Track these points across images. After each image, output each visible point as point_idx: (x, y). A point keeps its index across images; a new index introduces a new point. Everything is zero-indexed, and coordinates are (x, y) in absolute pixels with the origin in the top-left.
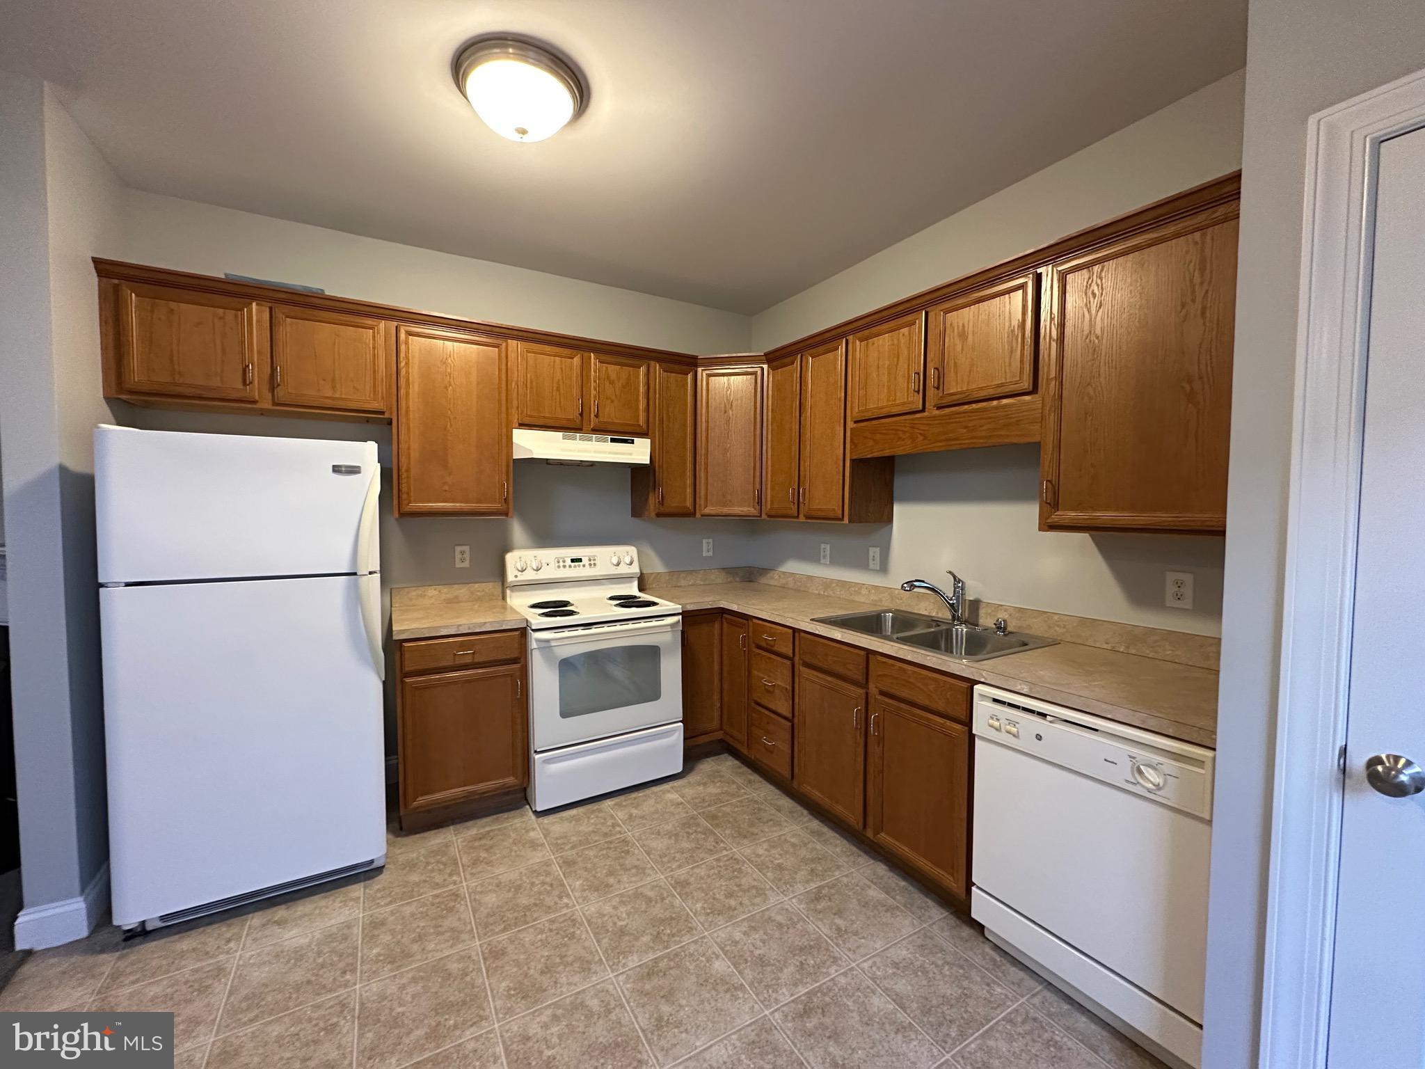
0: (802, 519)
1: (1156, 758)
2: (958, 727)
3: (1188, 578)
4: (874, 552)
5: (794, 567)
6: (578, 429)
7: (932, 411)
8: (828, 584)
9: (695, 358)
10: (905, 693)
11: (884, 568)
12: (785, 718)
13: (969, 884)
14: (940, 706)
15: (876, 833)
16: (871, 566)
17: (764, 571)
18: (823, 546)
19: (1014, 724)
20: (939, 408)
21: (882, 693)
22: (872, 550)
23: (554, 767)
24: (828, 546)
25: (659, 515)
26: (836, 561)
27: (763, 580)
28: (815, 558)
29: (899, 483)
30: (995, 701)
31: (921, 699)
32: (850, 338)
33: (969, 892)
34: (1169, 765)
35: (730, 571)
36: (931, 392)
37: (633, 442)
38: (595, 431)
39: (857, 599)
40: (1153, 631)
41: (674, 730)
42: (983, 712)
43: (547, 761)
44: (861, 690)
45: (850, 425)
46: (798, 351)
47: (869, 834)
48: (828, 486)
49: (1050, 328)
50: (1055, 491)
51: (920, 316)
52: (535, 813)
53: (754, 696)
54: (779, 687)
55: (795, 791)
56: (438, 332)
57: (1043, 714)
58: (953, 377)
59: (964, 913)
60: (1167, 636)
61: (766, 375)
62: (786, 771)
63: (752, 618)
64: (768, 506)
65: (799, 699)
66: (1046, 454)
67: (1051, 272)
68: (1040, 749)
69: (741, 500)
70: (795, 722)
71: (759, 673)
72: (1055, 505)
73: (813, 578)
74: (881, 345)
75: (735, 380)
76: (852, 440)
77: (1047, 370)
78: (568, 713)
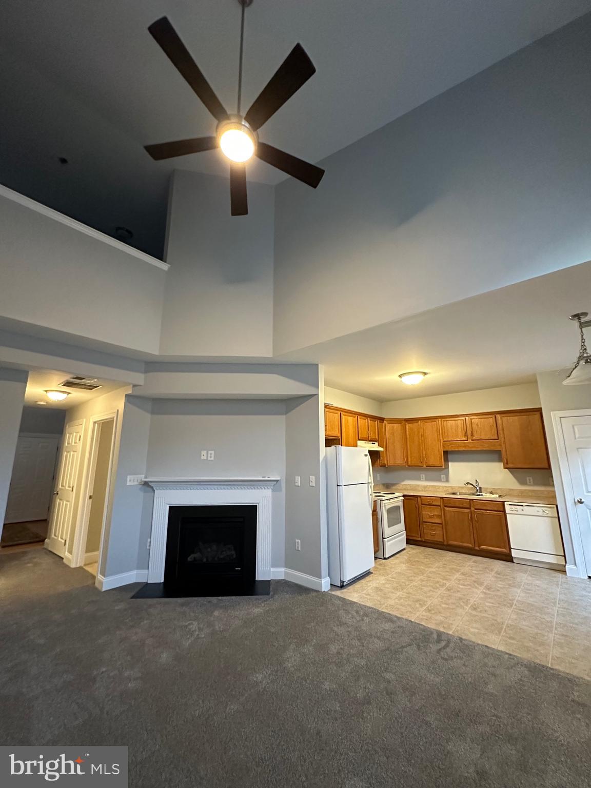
1: (546, 509)
2: (502, 513)
3: (531, 478)
4: (443, 476)
6: (366, 440)
7: (470, 440)
8: (425, 487)
9: (384, 418)
10: (485, 508)
11: (447, 480)
12: (439, 524)
13: (510, 548)
14: (496, 509)
15: (479, 547)
16: (442, 480)
18: (421, 475)
19: (516, 508)
20: (472, 440)
22: (442, 476)
23: (388, 543)
24: (424, 475)
25: (381, 466)
26: (427, 480)
28: (419, 479)
29: (450, 457)
30: (510, 505)
31: (489, 508)
32: (440, 420)
33: (510, 551)
34: (549, 509)
35: (383, 484)
36: (469, 436)
37: (374, 444)
38: (370, 441)
39: (438, 490)
40: (526, 490)
41: (404, 533)
42: (508, 508)
43: (388, 541)
44: (469, 510)
45: (442, 441)
46: (419, 420)
47: (477, 548)
48: (435, 457)
49: (500, 427)
50: (507, 460)
51: (464, 419)
52: (385, 559)
53: (424, 520)
54: (436, 515)
55: (444, 545)
56: (347, 414)
57: (522, 506)
58: (475, 433)
59: (508, 558)
60: (530, 491)
61: (405, 425)
62: (441, 540)
63: (420, 496)
64: (409, 463)
65: (445, 517)
66: (503, 453)
67: (499, 416)
68: (522, 512)
69: (399, 461)
70: (444, 524)
71: (424, 513)
72: (507, 463)
73: (418, 485)
74: (450, 423)
75: (395, 426)
76: (443, 446)
77: (501, 435)
78: (389, 527)
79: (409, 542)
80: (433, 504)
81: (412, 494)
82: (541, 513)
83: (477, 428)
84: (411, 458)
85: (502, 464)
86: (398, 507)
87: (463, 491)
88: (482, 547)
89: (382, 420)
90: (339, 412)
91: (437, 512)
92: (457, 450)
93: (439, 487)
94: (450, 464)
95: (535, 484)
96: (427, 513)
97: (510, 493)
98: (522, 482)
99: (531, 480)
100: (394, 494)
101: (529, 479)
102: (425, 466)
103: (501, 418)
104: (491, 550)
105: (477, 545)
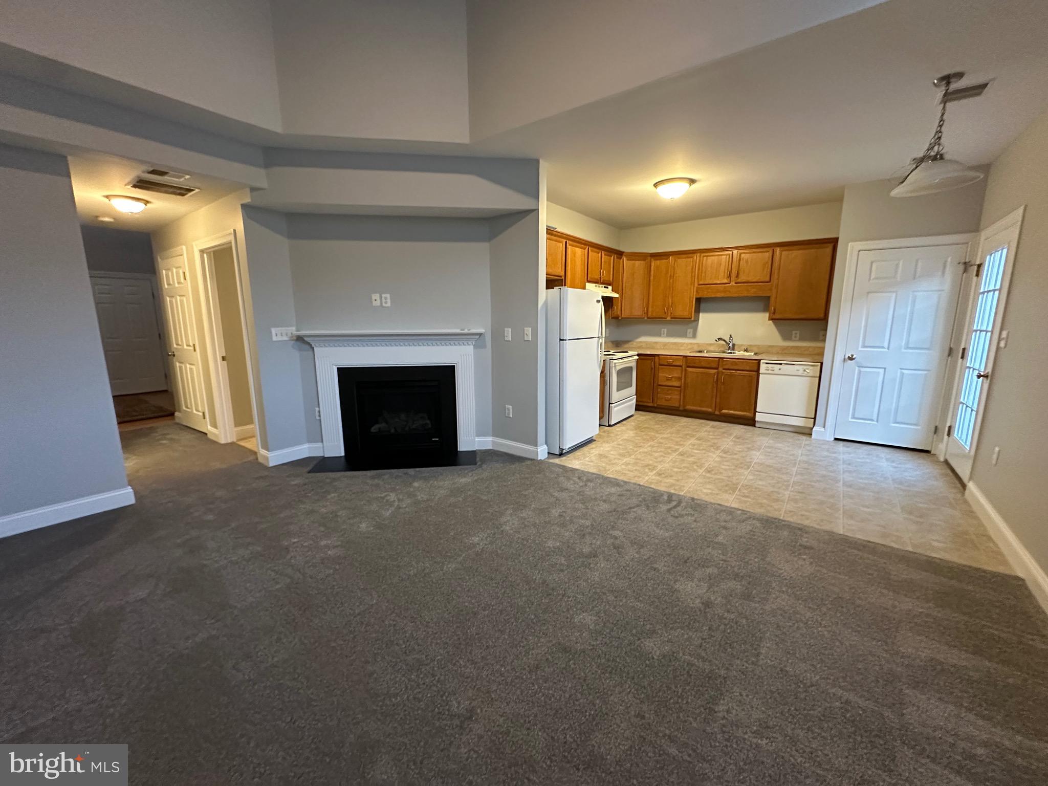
1: (808, 367)
2: (754, 373)
4: (690, 331)
5: (643, 339)
6: (597, 283)
7: (733, 283)
8: (665, 344)
9: (623, 252)
10: (734, 368)
11: (694, 336)
12: (677, 387)
13: (755, 412)
14: (748, 368)
15: (720, 410)
16: (688, 336)
17: (627, 342)
18: (663, 330)
19: (773, 367)
20: (736, 283)
21: (724, 369)
22: (689, 331)
23: (616, 409)
24: (666, 330)
25: (612, 318)
26: (669, 335)
28: (659, 335)
29: (702, 305)
30: (767, 363)
31: (741, 368)
32: (698, 254)
33: (755, 415)
34: (811, 368)
35: (613, 342)
36: (733, 277)
37: (607, 288)
40: (788, 347)
41: (634, 398)
42: (763, 367)
43: (615, 407)
44: (716, 371)
45: (696, 285)
46: (671, 255)
47: (717, 413)
48: (684, 307)
49: (776, 265)
50: (775, 310)
51: (731, 253)
52: (609, 426)
53: (660, 383)
54: (675, 377)
55: (680, 411)
56: (575, 244)
57: (781, 364)
58: (741, 274)
59: (751, 422)
60: (792, 347)
61: (651, 262)
62: (677, 405)
63: (658, 355)
64: (650, 314)
65: (685, 379)
66: (772, 300)
67: (778, 250)
68: (780, 372)
69: (638, 312)
70: (682, 388)
71: (660, 375)
72: (774, 313)
73: (656, 343)
74: (711, 260)
75: (637, 263)
76: (697, 291)
77: (775, 276)
78: (618, 390)
79: (638, 408)
80: (674, 364)
81: (649, 353)
82: (800, 373)
83: (745, 266)
84: (652, 307)
85: (767, 315)
86: (631, 368)
87: (712, 348)
88: (724, 411)
89: (620, 254)
90: (565, 241)
91: (676, 373)
92: (713, 296)
93: (682, 344)
94: (701, 315)
95: (802, 339)
96: (664, 375)
97: (769, 350)
98: (786, 337)
99: (798, 335)
100: (627, 352)
101: (796, 333)
102: (669, 318)
103: (781, 251)
104: (734, 414)
105: (717, 409)
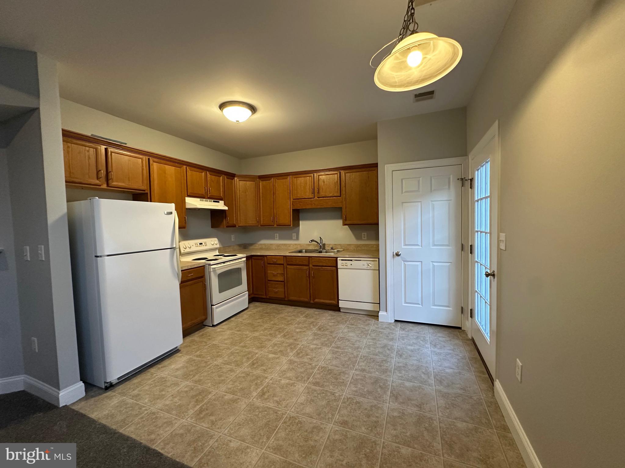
0: (275, 226)
1: (370, 262)
2: (334, 268)
3: (366, 234)
5: (263, 242)
6: (204, 198)
7: (316, 198)
8: (279, 245)
9: (235, 174)
10: (321, 264)
11: (297, 238)
12: (282, 281)
13: (338, 300)
14: (329, 265)
15: (314, 300)
16: (293, 239)
17: (251, 244)
18: (276, 234)
19: (346, 263)
20: (318, 198)
21: (313, 266)
22: (293, 234)
23: (218, 310)
24: (278, 234)
25: (227, 227)
26: (281, 238)
27: (252, 247)
28: (273, 238)
29: (301, 215)
30: (342, 260)
31: (324, 264)
32: (291, 176)
33: (338, 302)
34: (372, 263)
35: (240, 245)
36: (316, 194)
37: (219, 202)
39: (289, 248)
40: (360, 245)
41: (246, 294)
42: (340, 263)
44: (308, 267)
45: (292, 200)
46: (272, 177)
47: (312, 302)
48: (286, 217)
49: (343, 184)
50: (346, 217)
51: (312, 175)
52: (213, 326)
53: (269, 279)
54: (279, 273)
55: (286, 301)
56: (162, 161)
57: (351, 260)
58: (321, 191)
59: (336, 308)
60: (363, 245)
61: (259, 182)
62: (283, 296)
63: (266, 256)
64: (262, 222)
65: (287, 275)
66: (344, 210)
67: (343, 172)
68: (349, 266)
69: (251, 221)
70: (286, 281)
71: (269, 272)
72: (346, 220)
73: (272, 244)
74: (301, 180)
75: (248, 183)
76: (292, 204)
77: (343, 192)
79: (252, 300)
80: (277, 263)
81: (259, 254)
82: (365, 267)
83: (323, 184)
84: (263, 217)
85: (341, 221)
86: (240, 269)
87: (311, 248)
88: (316, 300)
89: (231, 176)
90: (147, 157)
91: (280, 270)
92: (304, 208)
93: (290, 245)
94: (301, 222)
95: (368, 239)
96: (274, 273)
97: (346, 249)
98: (358, 238)
99: (366, 236)
100: (236, 255)
101: (364, 234)
103: (345, 174)
104: (323, 303)
105: (312, 299)
